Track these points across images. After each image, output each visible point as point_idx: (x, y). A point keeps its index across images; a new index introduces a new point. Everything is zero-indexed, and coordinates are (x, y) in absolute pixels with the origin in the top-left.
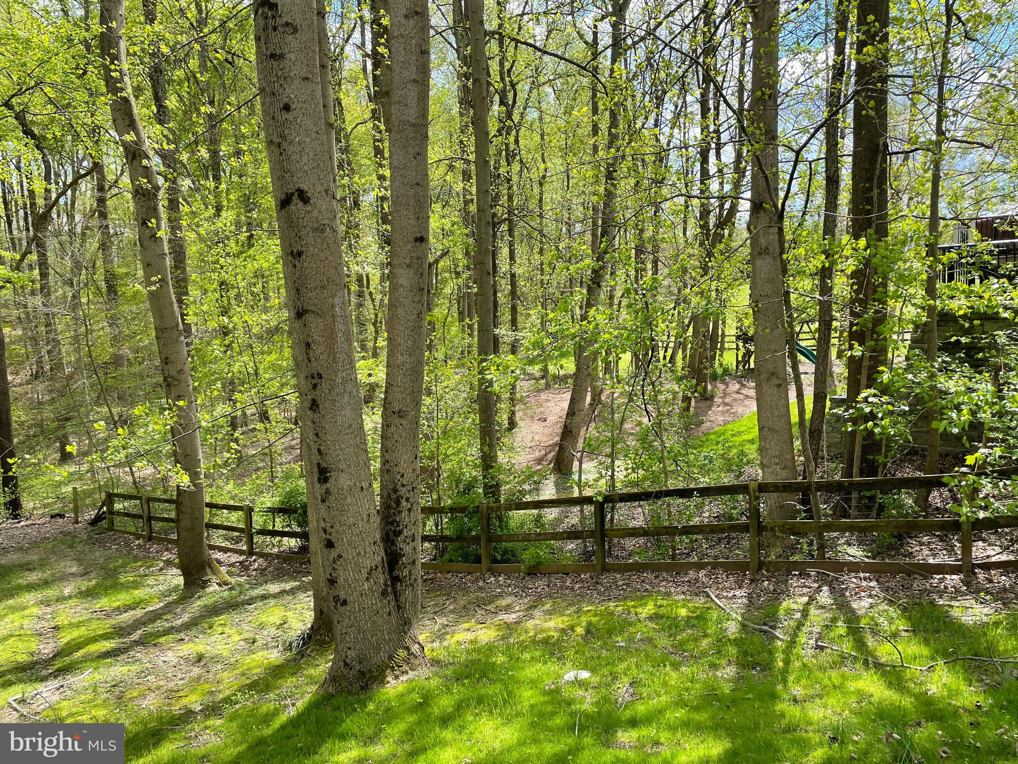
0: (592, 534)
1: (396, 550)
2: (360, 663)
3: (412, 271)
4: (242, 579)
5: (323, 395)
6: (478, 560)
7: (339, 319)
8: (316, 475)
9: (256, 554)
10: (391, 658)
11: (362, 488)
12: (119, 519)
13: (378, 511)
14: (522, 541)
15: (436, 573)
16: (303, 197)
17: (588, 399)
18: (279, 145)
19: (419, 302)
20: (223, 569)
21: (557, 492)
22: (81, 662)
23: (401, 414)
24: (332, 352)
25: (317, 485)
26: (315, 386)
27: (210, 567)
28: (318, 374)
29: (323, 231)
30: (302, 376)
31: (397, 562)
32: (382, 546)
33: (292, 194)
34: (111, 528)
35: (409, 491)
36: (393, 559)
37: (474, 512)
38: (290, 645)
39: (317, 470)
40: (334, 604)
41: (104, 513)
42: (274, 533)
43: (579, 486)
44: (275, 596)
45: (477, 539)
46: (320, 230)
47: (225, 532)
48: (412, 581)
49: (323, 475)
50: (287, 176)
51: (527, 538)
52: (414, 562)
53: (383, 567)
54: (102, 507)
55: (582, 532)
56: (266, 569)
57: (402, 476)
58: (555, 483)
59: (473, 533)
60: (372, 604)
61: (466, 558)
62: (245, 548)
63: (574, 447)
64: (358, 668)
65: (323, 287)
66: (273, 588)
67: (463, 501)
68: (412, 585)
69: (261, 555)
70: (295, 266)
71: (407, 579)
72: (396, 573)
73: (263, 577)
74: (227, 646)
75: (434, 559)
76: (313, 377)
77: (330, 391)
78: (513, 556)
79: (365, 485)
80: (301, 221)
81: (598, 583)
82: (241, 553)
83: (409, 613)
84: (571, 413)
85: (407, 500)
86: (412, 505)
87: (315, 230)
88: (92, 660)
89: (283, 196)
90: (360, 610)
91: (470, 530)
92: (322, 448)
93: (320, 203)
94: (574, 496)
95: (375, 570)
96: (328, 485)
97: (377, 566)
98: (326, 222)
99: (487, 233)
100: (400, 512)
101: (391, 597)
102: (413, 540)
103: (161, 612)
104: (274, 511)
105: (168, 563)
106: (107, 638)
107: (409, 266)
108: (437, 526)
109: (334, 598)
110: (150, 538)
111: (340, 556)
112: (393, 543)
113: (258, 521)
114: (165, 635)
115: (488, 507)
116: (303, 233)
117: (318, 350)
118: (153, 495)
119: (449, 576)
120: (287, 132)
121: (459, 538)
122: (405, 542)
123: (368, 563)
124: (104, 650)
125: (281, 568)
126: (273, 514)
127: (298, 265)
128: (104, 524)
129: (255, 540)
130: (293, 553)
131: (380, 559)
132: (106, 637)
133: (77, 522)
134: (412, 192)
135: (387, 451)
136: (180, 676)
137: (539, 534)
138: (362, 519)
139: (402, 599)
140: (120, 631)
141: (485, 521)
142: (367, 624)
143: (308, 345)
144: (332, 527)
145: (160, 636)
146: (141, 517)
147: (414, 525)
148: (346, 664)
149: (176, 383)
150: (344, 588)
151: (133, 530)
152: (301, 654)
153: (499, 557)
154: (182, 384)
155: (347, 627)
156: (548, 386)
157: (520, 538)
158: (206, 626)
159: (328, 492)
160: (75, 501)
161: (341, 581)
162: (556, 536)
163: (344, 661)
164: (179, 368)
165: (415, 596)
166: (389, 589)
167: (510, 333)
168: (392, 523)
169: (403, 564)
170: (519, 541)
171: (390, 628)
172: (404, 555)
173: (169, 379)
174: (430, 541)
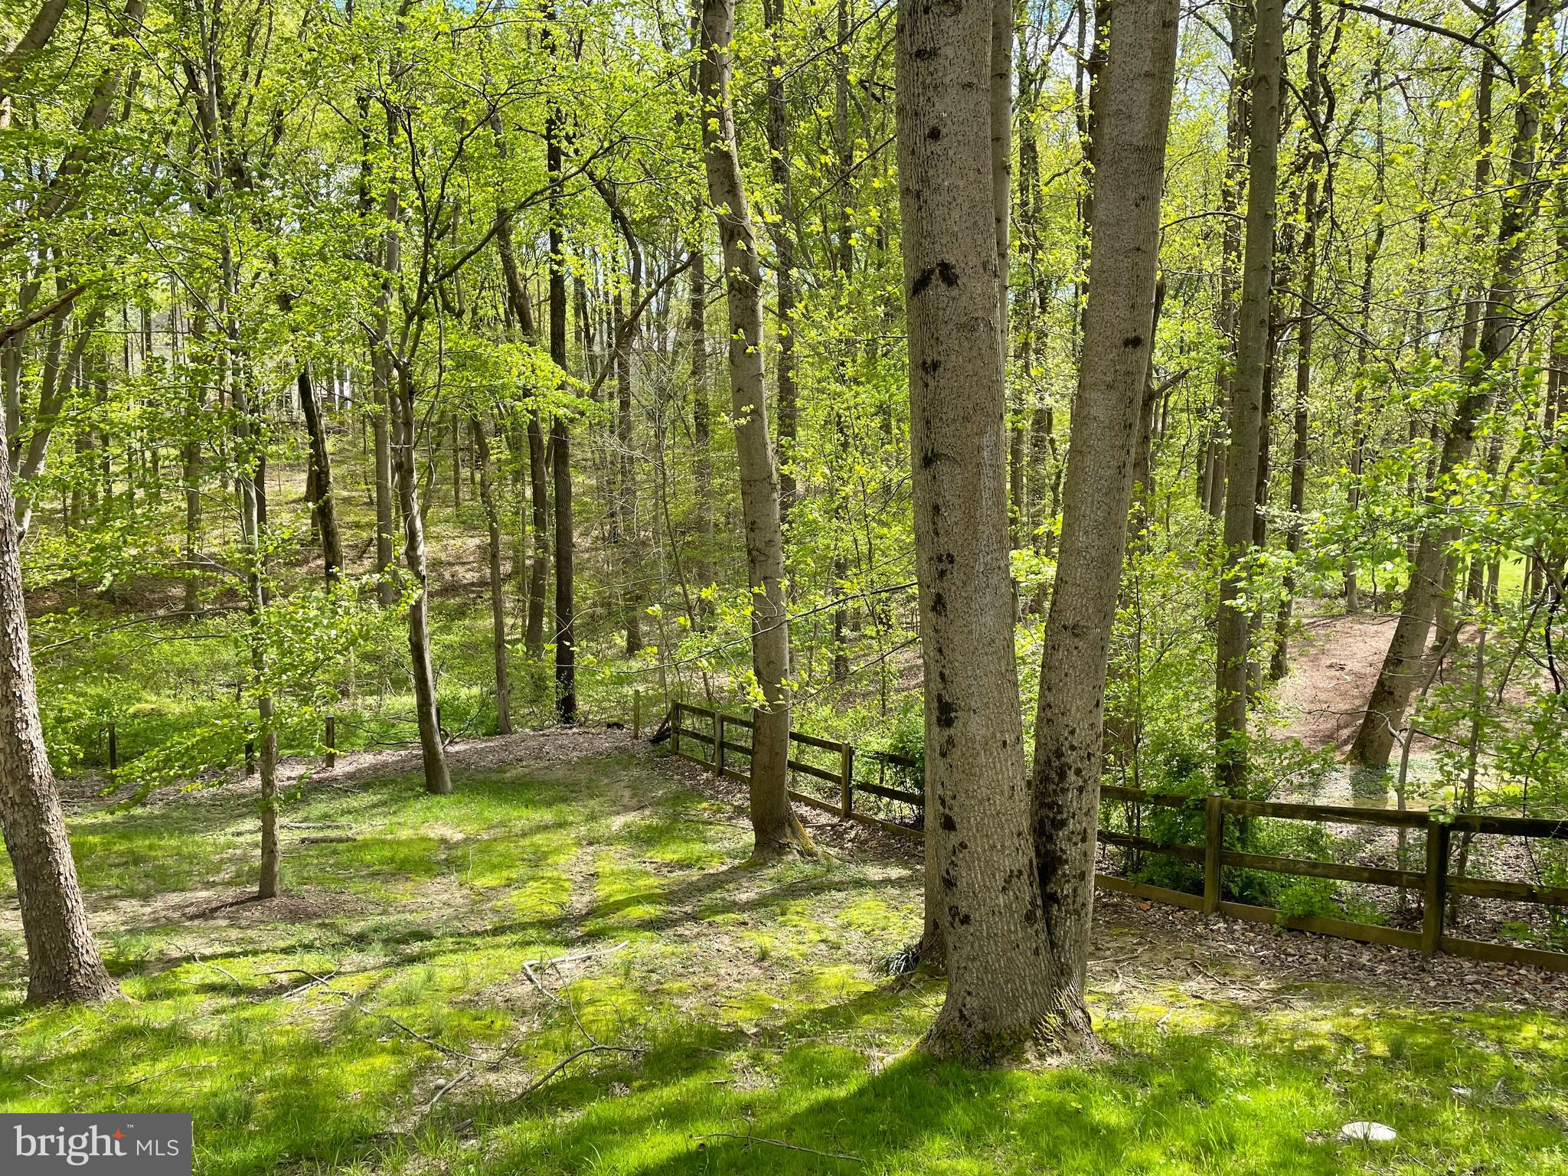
0: (1418, 882)
1: (1054, 852)
2: (984, 1020)
3: (1114, 396)
4: (833, 851)
5: (953, 588)
6: (1198, 888)
7: (987, 471)
8: (935, 714)
9: (855, 817)
10: (1034, 1023)
11: (1005, 743)
12: (687, 739)
13: (1029, 783)
14: (1281, 872)
15: (1124, 897)
16: (948, 276)
17: (1431, 638)
18: (918, 195)
19: (1123, 447)
20: (809, 832)
21: (1355, 796)
22: (616, 929)
23: (1076, 631)
24: (971, 522)
25: (936, 729)
26: (942, 574)
27: (790, 825)
28: (949, 555)
29: (973, 329)
30: (925, 557)
31: (1055, 870)
32: (1031, 840)
33: (932, 271)
34: (675, 750)
35: (1082, 758)
36: (1047, 865)
37: (1196, 808)
38: (888, 964)
39: (936, 704)
40: (950, 918)
41: (668, 729)
42: (880, 792)
43: (1400, 790)
44: (877, 885)
45: (1199, 855)
46: (969, 327)
47: (815, 778)
48: (1078, 906)
49: (944, 713)
50: (926, 243)
51: (1290, 868)
52: (1082, 876)
53: (1031, 874)
54: (666, 721)
55: (1399, 874)
56: (866, 841)
57: (1072, 732)
58: (1352, 779)
59: (1192, 844)
60: (1009, 930)
61: (1176, 882)
62: (840, 806)
63: (1395, 720)
64: (980, 1027)
65: (966, 419)
66: (874, 873)
67: (1177, 788)
68: (1077, 912)
69: (861, 820)
70: (926, 385)
71: (1070, 901)
72: (1052, 887)
73: (862, 852)
74: (800, 947)
75: (1123, 874)
76: (940, 560)
77: (964, 583)
78: (1263, 892)
79: (1009, 738)
80: (941, 313)
81: (1424, 970)
82: (834, 811)
83: (1069, 956)
84: (1394, 659)
85: (1078, 772)
86: (1085, 781)
87: (961, 327)
88: (631, 929)
89: (918, 275)
90: (989, 937)
91: (1185, 839)
92: (947, 672)
93: (973, 285)
94: (1389, 808)
95: (1018, 877)
96: (952, 731)
97: (1020, 872)
98: (980, 314)
99: (1258, 339)
100: (1064, 791)
101: (1040, 925)
102: (1084, 840)
103: (722, 877)
104: (884, 758)
105: (739, 811)
106: (653, 902)
107: (1109, 387)
108: (1130, 820)
109: (950, 909)
110: (721, 772)
111: (963, 846)
112: (1050, 838)
113: (860, 770)
114: (723, 912)
115: (1222, 803)
116: (943, 332)
117: (952, 517)
118: (727, 713)
119: (1146, 905)
120: (931, 173)
121: (1167, 847)
122: (1070, 840)
123: (1007, 864)
124: (647, 917)
125: (887, 845)
126: (881, 762)
127: (932, 384)
128: (667, 743)
129: (855, 797)
130: (906, 825)
131: (1027, 862)
132: (650, 899)
133: (636, 737)
134: (1127, 263)
135: (1049, 689)
136: (735, 976)
137: (1315, 865)
138: (1002, 793)
139: (1060, 932)
140: (671, 897)
141: (1214, 827)
142: (999, 961)
143: (936, 509)
144: (954, 797)
145: (717, 913)
146: (711, 741)
147: (1086, 814)
148: (962, 1016)
149: (762, 558)
150: (966, 897)
151: (701, 757)
152: (901, 983)
153: (1235, 891)
154: (771, 561)
155: (968, 958)
156: (1351, 610)
157: (1278, 865)
158: (778, 910)
159: (950, 741)
160: (636, 708)
161: (962, 884)
162: (1346, 873)
163: (961, 1011)
164: (769, 537)
165: (1081, 931)
166: (1039, 913)
167: (1287, 513)
168: (1050, 807)
169: (1064, 875)
170: (1273, 870)
171: (1036, 976)
172: (1066, 861)
173: (754, 553)
174: (1116, 843)
